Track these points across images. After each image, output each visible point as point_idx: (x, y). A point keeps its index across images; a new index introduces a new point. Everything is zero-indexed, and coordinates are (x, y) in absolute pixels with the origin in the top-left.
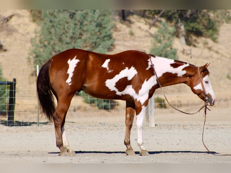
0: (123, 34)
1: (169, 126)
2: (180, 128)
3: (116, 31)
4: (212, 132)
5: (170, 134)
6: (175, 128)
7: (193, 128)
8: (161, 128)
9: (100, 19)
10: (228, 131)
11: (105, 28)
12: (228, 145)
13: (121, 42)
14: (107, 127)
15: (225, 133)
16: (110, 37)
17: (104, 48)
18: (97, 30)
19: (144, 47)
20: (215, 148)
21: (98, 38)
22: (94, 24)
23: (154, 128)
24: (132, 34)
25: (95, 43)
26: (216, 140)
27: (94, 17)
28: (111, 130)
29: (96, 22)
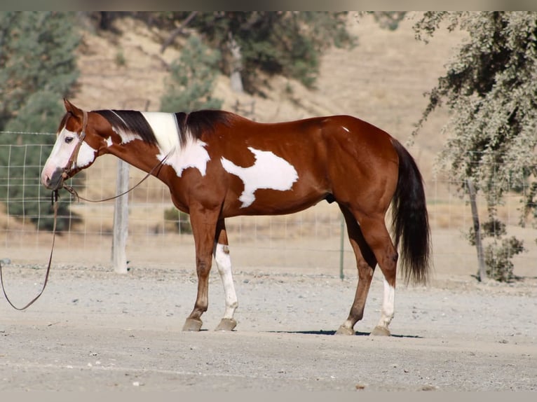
0: (100, 61)
1: (159, 274)
2: (184, 278)
3: (84, 53)
4: (256, 290)
5: (158, 290)
6: (171, 278)
7: (214, 280)
8: (140, 277)
9: (48, 25)
10: (293, 289)
11: (58, 45)
12: (283, 322)
13: (96, 80)
14: (16, 270)
15: (284, 294)
16: (69, 65)
17: (56, 92)
18: (41, 48)
19: (148, 93)
20: (254, 327)
21: (43, 67)
22: (34, 35)
23: (123, 277)
24: (121, 61)
25: (35, 79)
26: (259, 310)
27: (35, 20)
29: (39, 30)
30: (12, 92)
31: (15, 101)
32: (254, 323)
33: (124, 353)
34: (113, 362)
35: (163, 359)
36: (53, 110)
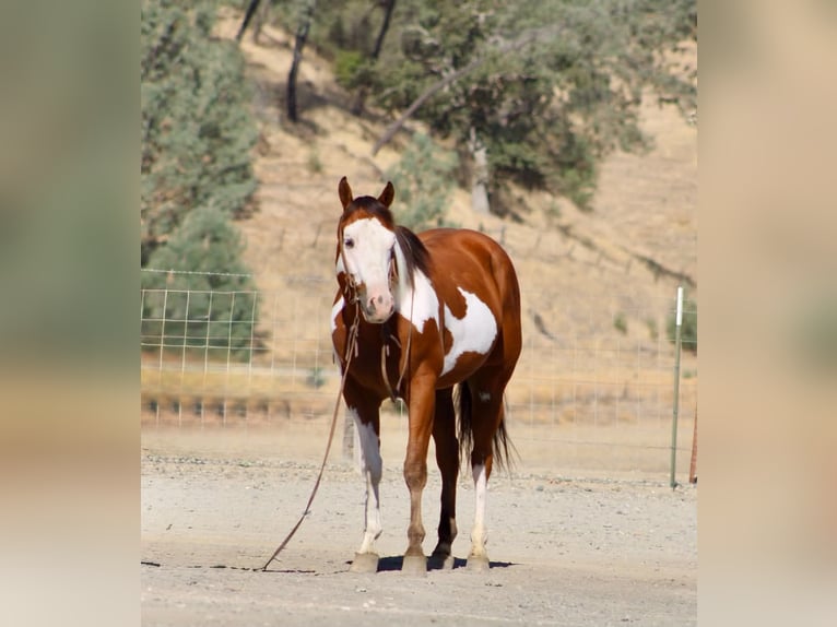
0: (285, 165)
3: (263, 155)
4: (556, 501)
8: (391, 481)
9: (213, 111)
10: (606, 501)
11: (228, 142)
12: (602, 548)
13: (280, 193)
15: (596, 508)
16: (243, 172)
17: (223, 209)
18: (203, 146)
20: (561, 554)
21: (205, 173)
22: (193, 127)
24: (315, 167)
25: (195, 189)
26: (565, 529)
27: (196, 106)
28: (228, 476)
29: (201, 120)
30: (161, 207)
31: (165, 220)
32: (562, 550)
33: (403, 589)
34: (391, 601)
35: (458, 599)
36: (220, 235)
